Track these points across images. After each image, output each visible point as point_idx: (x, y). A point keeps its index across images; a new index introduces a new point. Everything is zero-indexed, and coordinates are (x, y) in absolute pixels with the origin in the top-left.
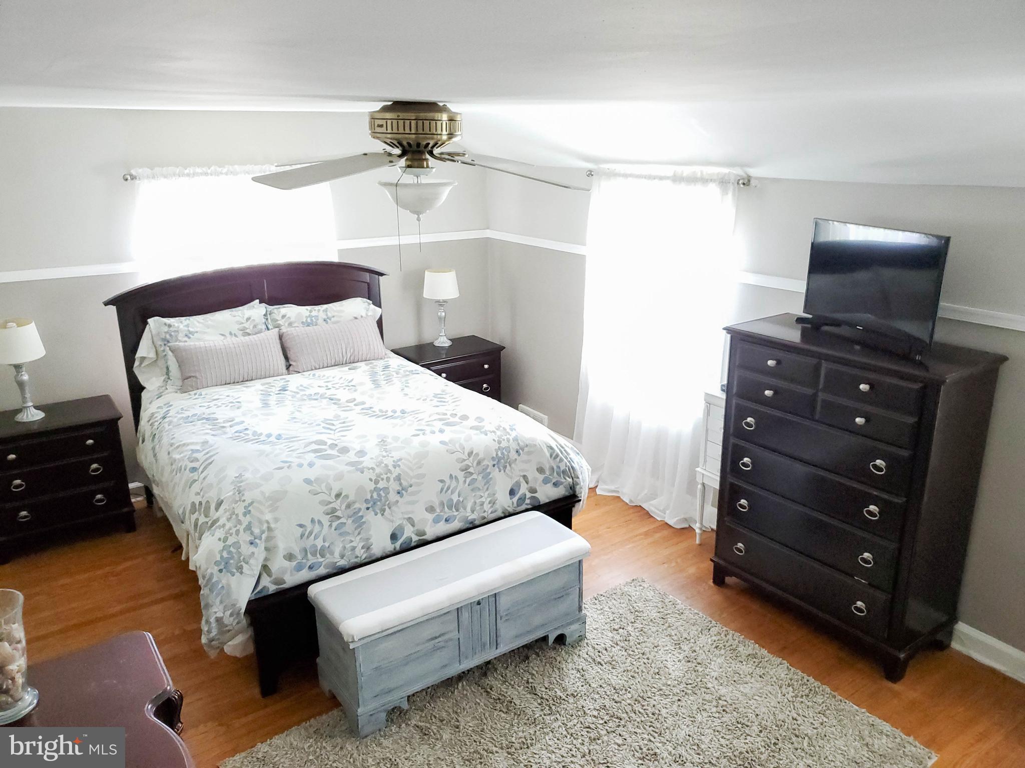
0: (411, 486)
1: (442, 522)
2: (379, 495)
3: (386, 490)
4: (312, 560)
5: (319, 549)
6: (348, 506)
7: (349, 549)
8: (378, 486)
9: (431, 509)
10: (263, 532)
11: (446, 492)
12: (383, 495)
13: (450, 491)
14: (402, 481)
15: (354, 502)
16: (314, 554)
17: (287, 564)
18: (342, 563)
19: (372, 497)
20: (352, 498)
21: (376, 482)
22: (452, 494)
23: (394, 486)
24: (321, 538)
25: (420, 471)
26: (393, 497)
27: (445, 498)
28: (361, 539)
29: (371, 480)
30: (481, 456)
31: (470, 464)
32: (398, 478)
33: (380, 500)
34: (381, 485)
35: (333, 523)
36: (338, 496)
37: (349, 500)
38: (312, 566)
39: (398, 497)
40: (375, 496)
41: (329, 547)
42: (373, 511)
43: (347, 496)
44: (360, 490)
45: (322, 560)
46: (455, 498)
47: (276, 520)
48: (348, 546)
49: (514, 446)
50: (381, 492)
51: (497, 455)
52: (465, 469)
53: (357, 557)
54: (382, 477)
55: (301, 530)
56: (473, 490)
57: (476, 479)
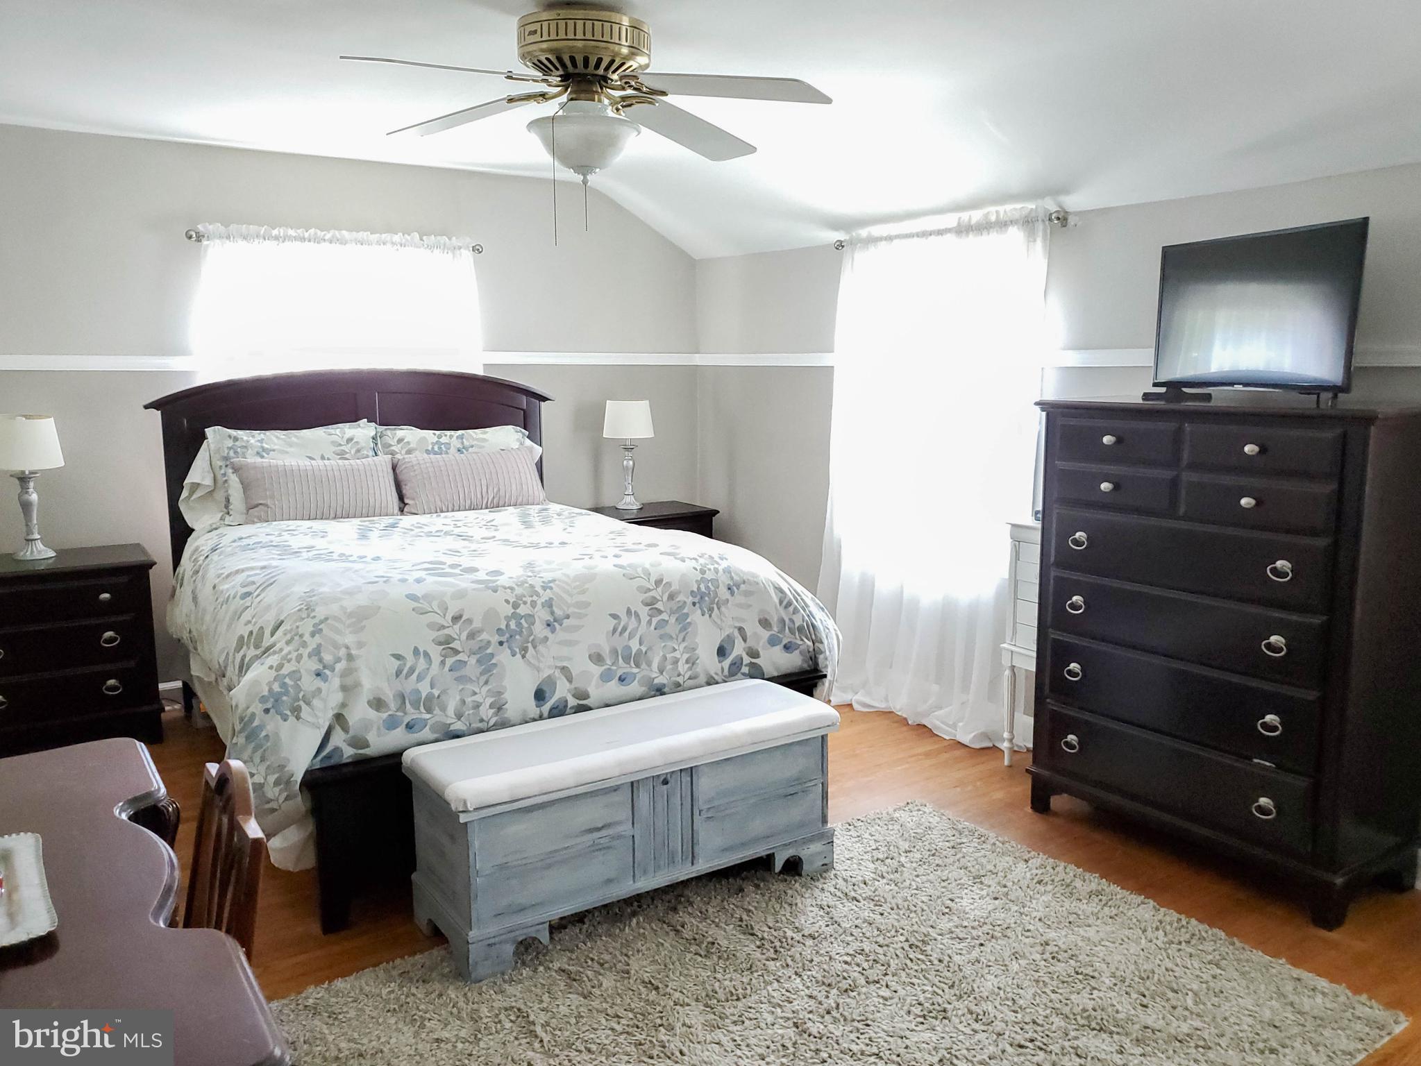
0: (568, 617)
1: (613, 681)
2: (519, 625)
3: (530, 618)
4: (412, 714)
5: (424, 696)
6: (472, 636)
7: (471, 705)
8: (518, 611)
9: (597, 658)
10: (338, 660)
11: (621, 634)
12: (525, 625)
13: (626, 634)
14: (554, 608)
15: (480, 631)
16: (416, 705)
17: (372, 714)
18: (458, 726)
19: (507, 626)
20: (477, 624)
21: (516, 606)
22: (629, 639)
23: (542, 615)
24: (428, 679)
25: (582, 598)
26: (539, 630)
27: (619, 642)
28: (489, 690)
29: (507, 601)
30: (675, 587)
31: (659, 598)
32: (549, 604)
33: (521, 633)
34: (522, 610)
35: (447, 659)
36: (456, 619)
37: (473, 626)
38: (411, 725)
39: (547, 632)
40: (513, 625)
41: (439, 697)
42: (509, 648)
43: (469, 621)
44: (490, 614)
45: (428, 716)
46: (635, 646)
47: (360, 645)
48: (469, 700)
49: (724, 580)
50: (523, 621)
51: (699, 588)
52: (650, 603)
53: (482, 720)
54: (524, 599)
55: (397, 663)
56: (661, 637)
57: (667, 621)
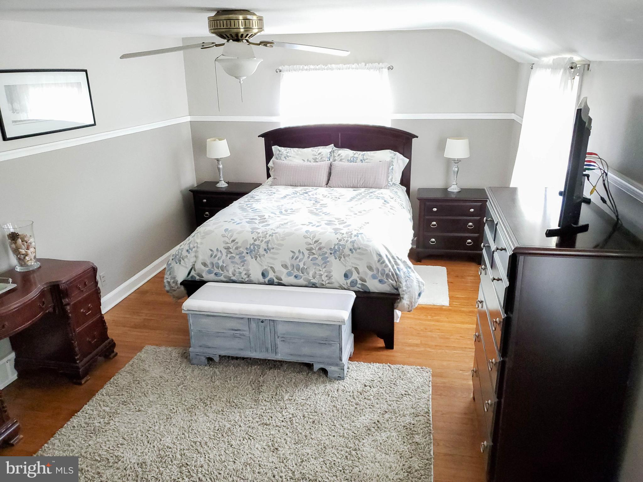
0: (273, 249)
1: (292, 277)
2: (254, 248)
3: (259, 246)
4: (216, 270)
5: (220, 266)
6: (237, 248)
7: (238, 272)
8: (255, 243)
9: (285, 266)
10: (194, 247)
11: (295, 259)
12: (256, 248)
13: (298, 260)
14: (269, 244)
15: (240, 247)
16: (218, 268)
17: (203, 267)
18: (234, 278)
19: (250, 247)
20: (239, 245)
21: (255, 240)
22: (299, 262)
23: (264, 246)
24: (221, 260)
25: (282, 242)
26: (262, 251)
27: (295, 263)
28: (244, 269)
29: (253, 238)
30: (323, 245)
31: (314, 248)
32: (267, 242)
33: (254, 251)
34: (256, 243)
35: (228, 255)
36: (233, 241)
37: (238, 245)
38: (216, 274)
39: (264, 253)
40: (252, 247)
41: (226, 266)
42: (250, 255)
43: (237, 243)
44: (246, 241)
45: (222, 272)
46: (302, 266)
47: (202, 243)
48: (237, 270)
49: (349, 245)
50: (256, 247)
51: (334, 247)
52: (310, 250)
53: (242, 278)
54: (260, 238)
55: (211, 252)
56: (314, 264)
57: (317, 258)
